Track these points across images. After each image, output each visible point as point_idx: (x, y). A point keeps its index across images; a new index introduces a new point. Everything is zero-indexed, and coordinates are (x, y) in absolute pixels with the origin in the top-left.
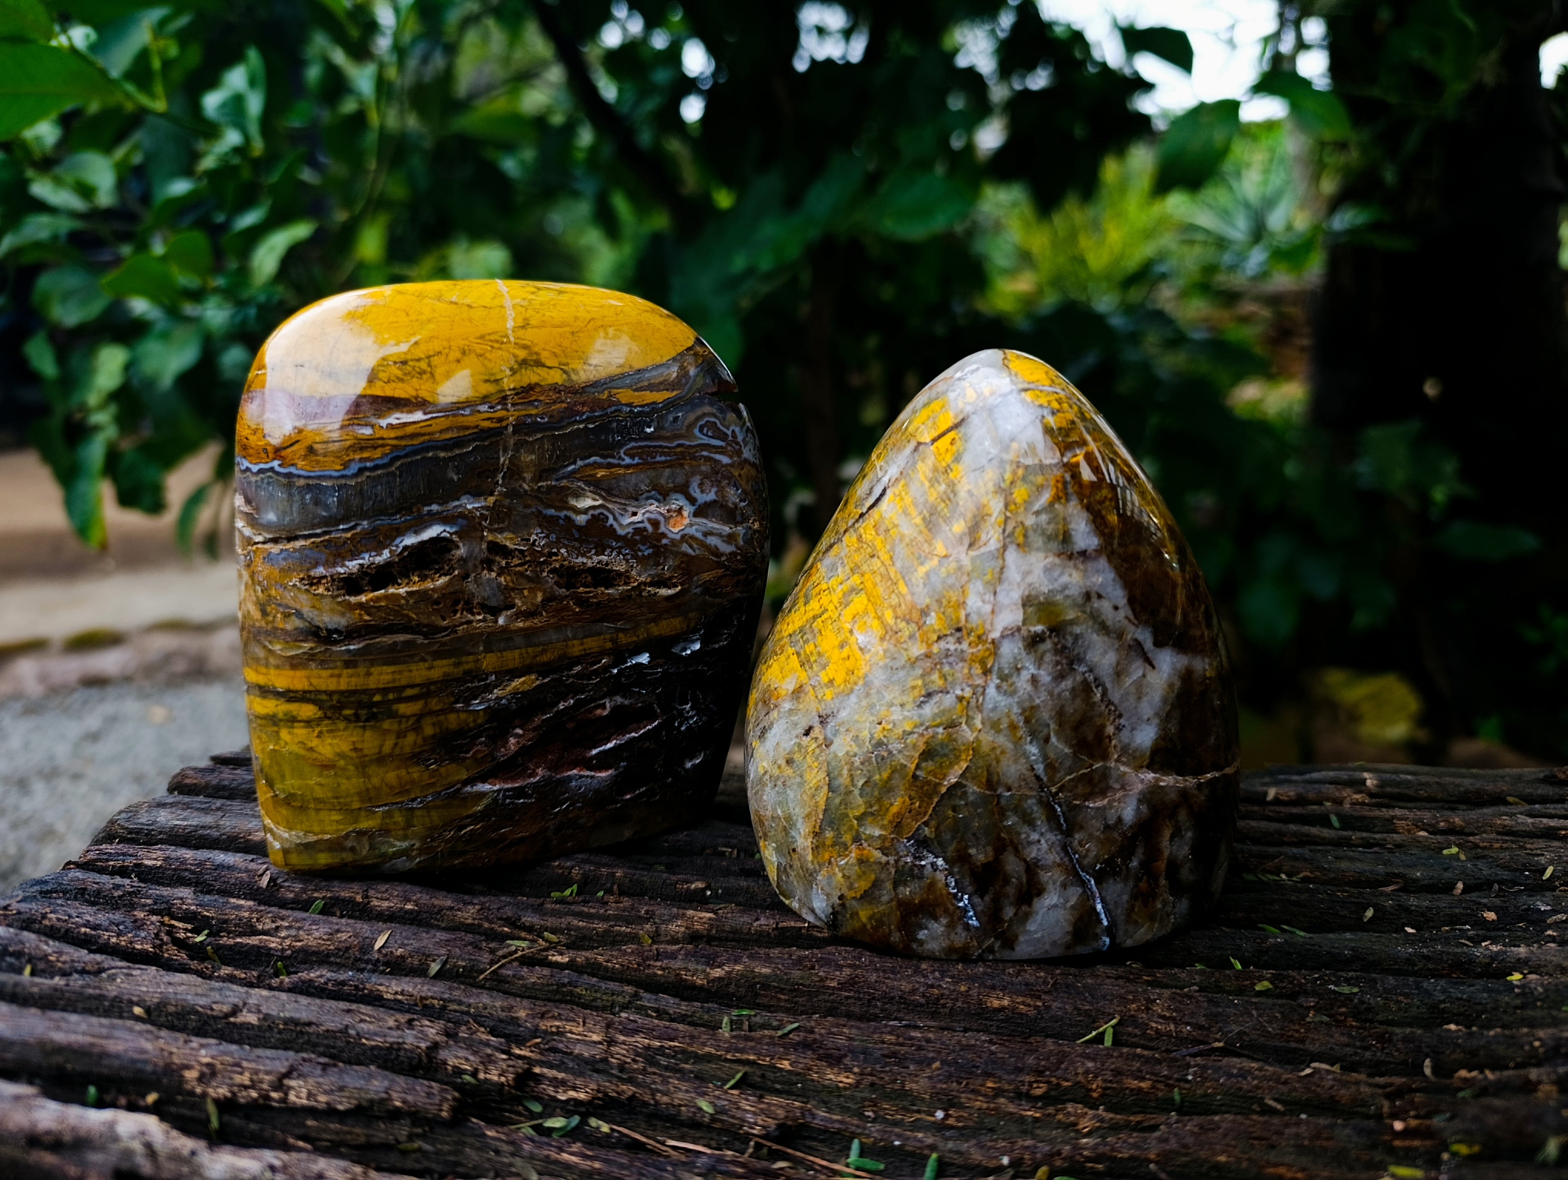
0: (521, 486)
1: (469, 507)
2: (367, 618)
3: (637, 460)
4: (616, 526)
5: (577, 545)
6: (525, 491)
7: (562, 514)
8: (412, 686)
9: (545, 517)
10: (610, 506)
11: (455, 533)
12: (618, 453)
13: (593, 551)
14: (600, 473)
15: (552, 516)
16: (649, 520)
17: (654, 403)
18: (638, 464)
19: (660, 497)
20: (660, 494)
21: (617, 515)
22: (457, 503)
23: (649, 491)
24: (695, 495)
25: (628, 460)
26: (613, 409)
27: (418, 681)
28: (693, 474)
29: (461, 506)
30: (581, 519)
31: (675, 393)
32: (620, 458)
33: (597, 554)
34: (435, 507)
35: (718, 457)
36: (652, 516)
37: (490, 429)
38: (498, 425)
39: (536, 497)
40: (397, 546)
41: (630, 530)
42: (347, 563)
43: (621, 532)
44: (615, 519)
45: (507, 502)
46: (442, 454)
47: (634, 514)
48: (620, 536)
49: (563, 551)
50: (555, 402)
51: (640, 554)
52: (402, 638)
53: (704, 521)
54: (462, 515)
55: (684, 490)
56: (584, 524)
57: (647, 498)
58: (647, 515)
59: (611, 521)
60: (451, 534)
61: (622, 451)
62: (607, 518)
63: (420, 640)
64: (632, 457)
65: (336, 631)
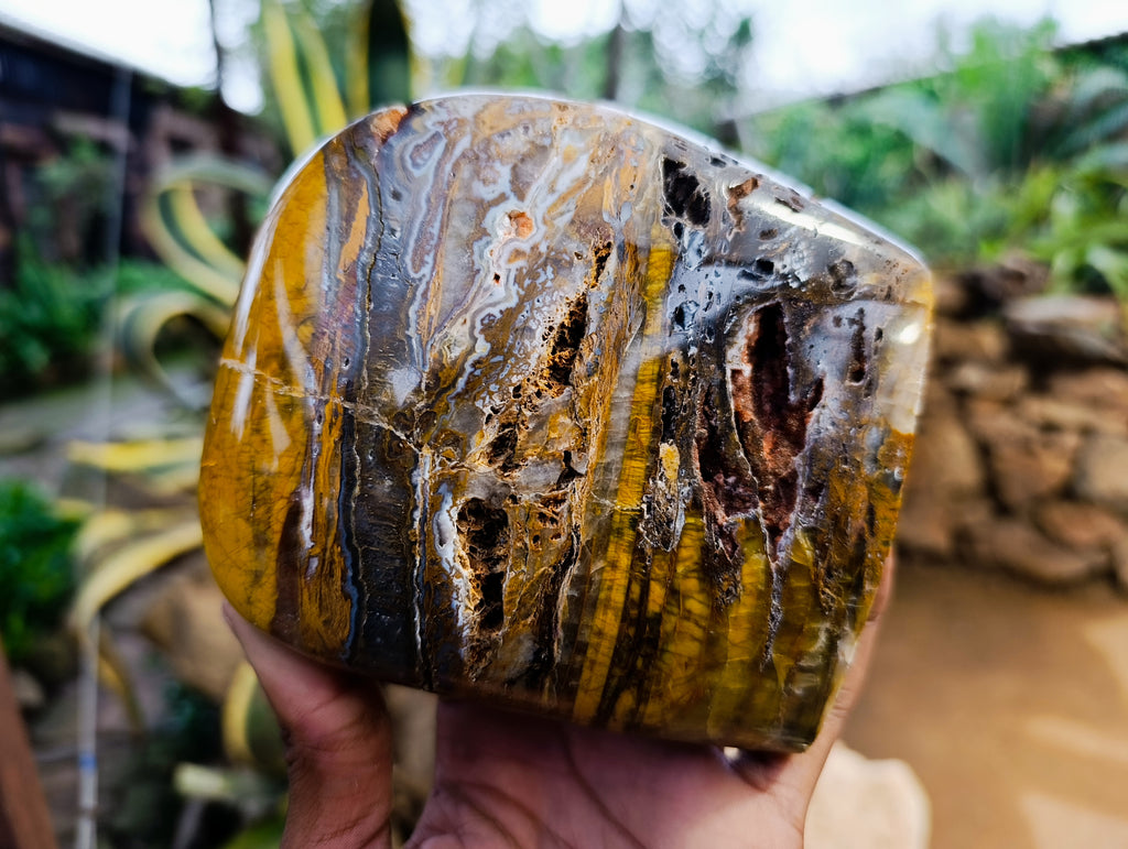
0: (420, 411)
1: (427, 476)
2: (529, 620)
3: (429, 259)
4: (503, 307)
5: (512, 361)
6: (427, 406)
7: (469, 369)
8: (628, 589)
9: (466, 391)
10: (475, 307)
11: (455, 499)
12: (413, 280)
13: (527, 342)
14: (432, 310)
15: (467, 383)
16: (509, 261)
17: (368, 219)
18: (435, 260)
19: (485, 239)
20: (480, 238)
21: (491, 301)
22: (419, 489)
23: (472, 253)
24: (496, 195)
25: (426, 270)
26: (359, 273)
27: (624, 582)
28: (468, 188)
29: (423, 485)
30: (482, 348)
31: (364, 190)
32: (420, 280)
33: (532, 337)
34: (417, 515)
35: (458, 151)
36: (506, 256)
37: (343, 429)
38: (340, 418)
39: (439, 395)
40: (452, 568)
41: (514, 289)
42: (460, 624)
43: (513, 303)
44: (494, 305)
45: (433, 431)
46: (357, 490)
47: (497, 278)
48: (517, 305)
49: (515, 380)
50: (332, 341)
51: (549, 284)
52: (565, 590)
53: (533, 188)
54: (436, 487)
55: (483, 207)
56: (488, 346)
57: (481, 257)
58: (502, 262)
59: (495, 311)
60: (455, 505)
61: (413, 275)
62: (489, 315)
63: (574, 570)
64: (423, 263)
65: (537, 654)
